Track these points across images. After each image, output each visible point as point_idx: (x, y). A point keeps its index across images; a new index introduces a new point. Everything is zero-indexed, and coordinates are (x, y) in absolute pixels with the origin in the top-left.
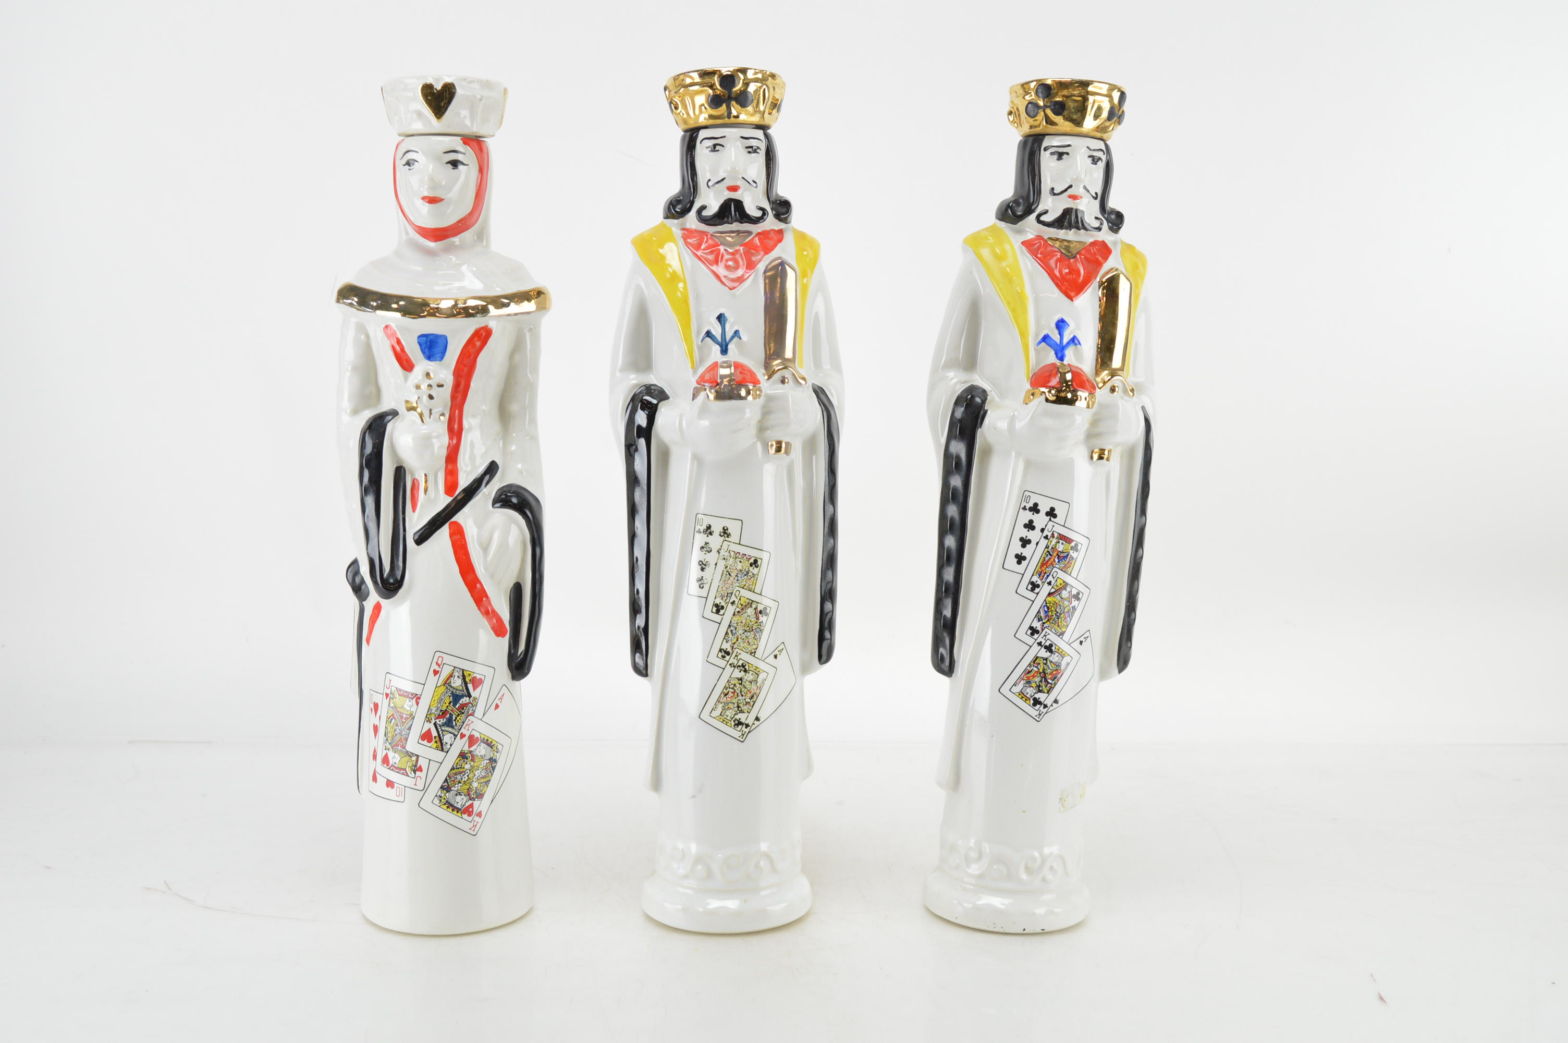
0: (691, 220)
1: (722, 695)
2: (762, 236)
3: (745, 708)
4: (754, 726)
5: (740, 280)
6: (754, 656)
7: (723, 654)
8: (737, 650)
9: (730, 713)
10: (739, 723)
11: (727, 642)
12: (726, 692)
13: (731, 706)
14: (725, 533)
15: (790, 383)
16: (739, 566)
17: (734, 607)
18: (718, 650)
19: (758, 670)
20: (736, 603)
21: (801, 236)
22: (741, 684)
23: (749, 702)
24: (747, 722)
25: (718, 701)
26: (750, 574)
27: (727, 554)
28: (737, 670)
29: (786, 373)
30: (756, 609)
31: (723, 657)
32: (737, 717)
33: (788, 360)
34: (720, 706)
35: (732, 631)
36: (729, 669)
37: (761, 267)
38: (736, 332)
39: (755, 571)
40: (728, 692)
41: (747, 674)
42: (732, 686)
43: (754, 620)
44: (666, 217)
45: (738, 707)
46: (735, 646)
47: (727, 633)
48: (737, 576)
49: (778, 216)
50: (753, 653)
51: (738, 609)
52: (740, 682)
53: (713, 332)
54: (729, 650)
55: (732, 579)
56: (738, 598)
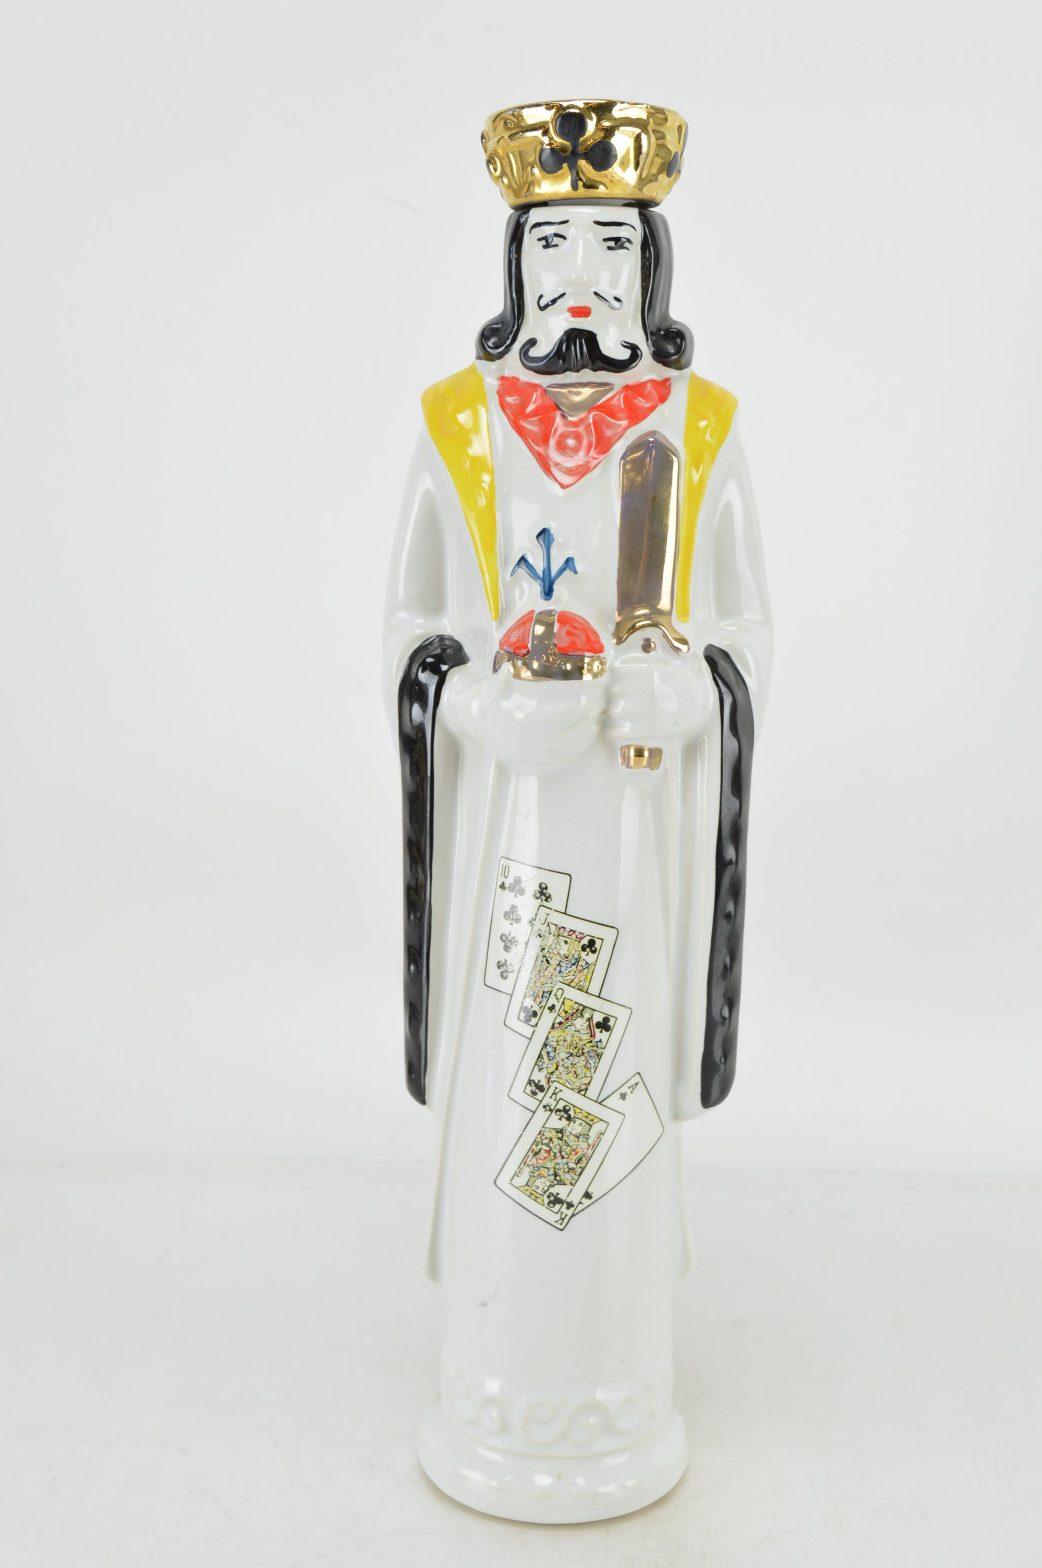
1: (531, 1154)
3: (567, 1177)
4: (581, 1207)
5: (582, 471)
6: (584, 1095)
7: (534, 1088)
8: (555, 1084)
9: (542, 1184)
10: (557, 1201)
11: (540, 1070)
12: (536, 1149)
13: (544, 1172)
14: (542, 893)
15: (659, 652)
16: (564, 950)
17: (554, 1014)
18: (526, 1081)
19: (591, 1117)
20: (557, 1008)
22: (561, 1139)
23: (573, 1169)
24: (569, 1200)
25: (524, 1162)
26: (582, 963)
27: (544, 928)
28: (555, 1117)
29: (653, 634)
30: (590, 1019)
31: (534, 1093)
32: (553, 1190)
34: (527, 1171)
35: (548, 1053)
36: (542, 1114)
38: (569, 562)
39: (591, 958)
40: (540, 1150)
41: (572, 1123)
42: (546, 1141)
43: (586, 1037)
45: (556, 1175)
46: (553, 1078)
47: (540, 1056)
48: (559, 965)
50: (582, 1091)
51: (559, 1019)
52: (560, 1135)
54: (543, 1082)
55: (551, 969)
56: (561, 1001)
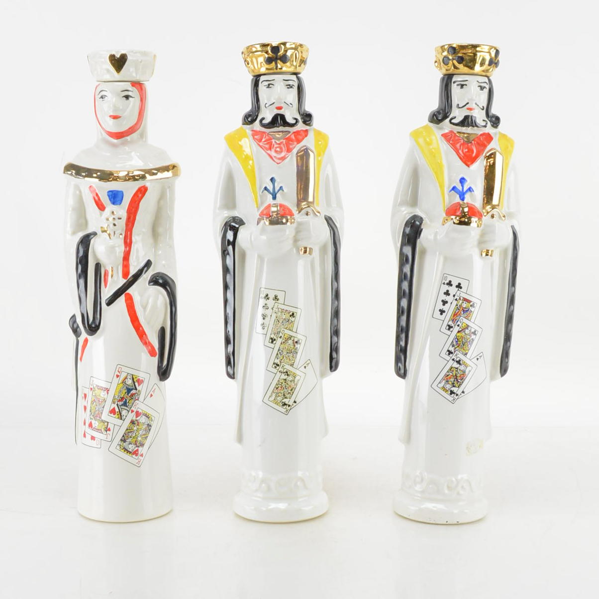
0: (257, 125)
1: (275, 389)
2: (296, 134)
3: (288, 396)
4: (293, 406)
5: (283, 159)
7: (275, 365)
8: (283, 363)
9: (279, 399)
10: (285, 404)
11: (277, 359)
12: (277, 387)
13: (280, 394)
14: (276, 298)
16: (284, 317)
20: (282, 337)
21: (318, 133)
23: (290, 393)
26: (290, 321)
27: (277, 310)
28: (283, 375)
29: (309, 210)
30: (293, 340)
31: (276, 367)
32: (283, 401)
33: (311, 202)
34: (274, 395)
35: (280, 353)
37: (295, 151)
38: (281, 188)
42: (280, 384)
43: (292, 347)
44: (243, 124)
45: (284, 395)
46: (282, 361)
48: (282, 322)
49: (305, 122)
50: (292, 365)
51: (283, 341)
53: (268, 188)
54: (279, 363)
55: (280, 324)
